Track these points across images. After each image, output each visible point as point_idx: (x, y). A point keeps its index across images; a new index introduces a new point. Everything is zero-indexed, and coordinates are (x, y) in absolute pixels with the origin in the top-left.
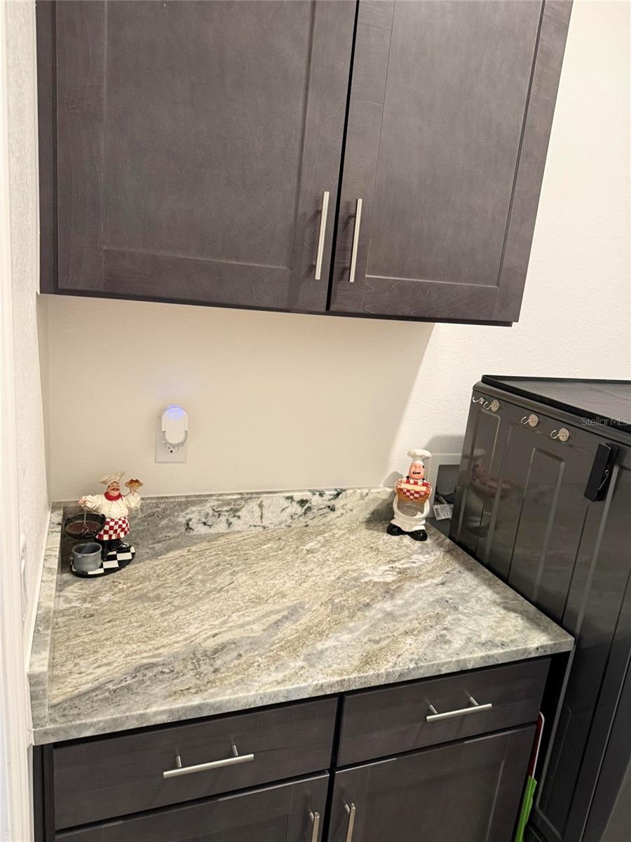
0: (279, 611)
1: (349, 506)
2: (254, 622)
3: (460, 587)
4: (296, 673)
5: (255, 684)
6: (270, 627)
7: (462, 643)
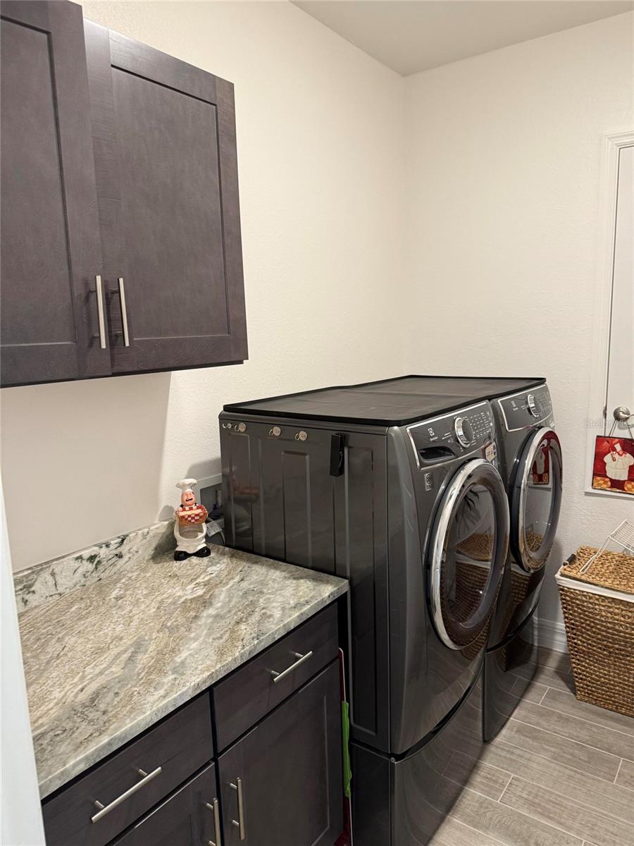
0: (125, 651)
1: (134, 549)
2: (109, 666)
3: (255, 578)
4: (174, 684)
5: (145, 706)
6: (126, 665)
7: (280, 612)
